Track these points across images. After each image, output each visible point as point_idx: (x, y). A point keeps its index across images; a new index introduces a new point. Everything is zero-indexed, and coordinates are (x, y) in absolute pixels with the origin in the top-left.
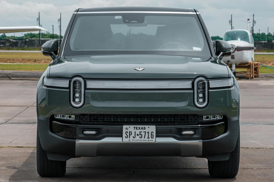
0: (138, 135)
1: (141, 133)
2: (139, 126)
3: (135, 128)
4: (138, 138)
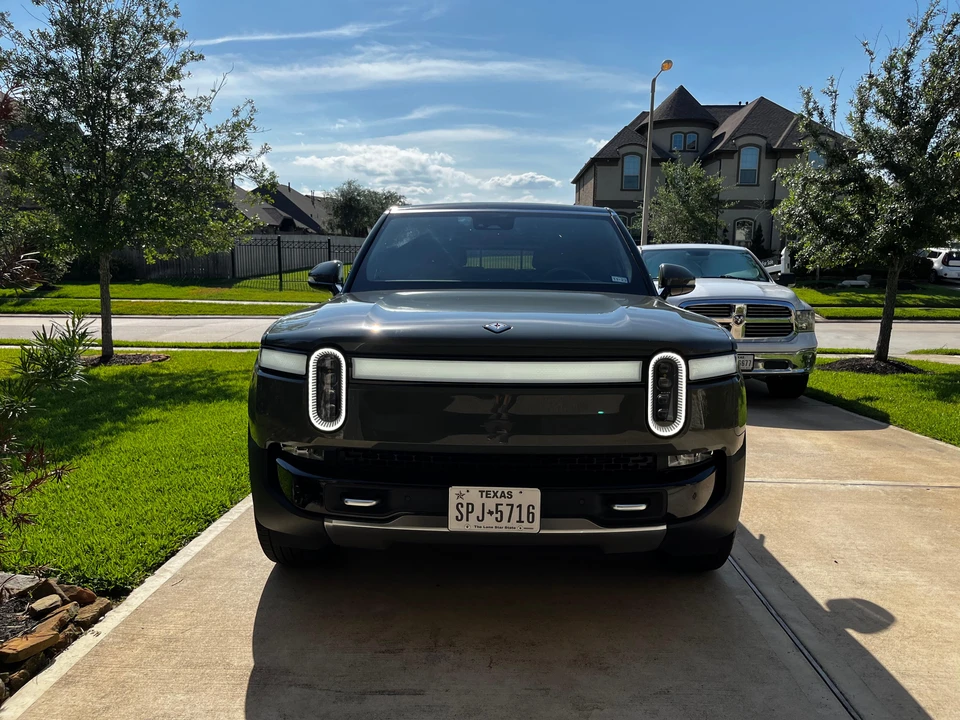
0: (491, 513)
1: (500, 508)
2: (495, 489)
3: (484, 494)
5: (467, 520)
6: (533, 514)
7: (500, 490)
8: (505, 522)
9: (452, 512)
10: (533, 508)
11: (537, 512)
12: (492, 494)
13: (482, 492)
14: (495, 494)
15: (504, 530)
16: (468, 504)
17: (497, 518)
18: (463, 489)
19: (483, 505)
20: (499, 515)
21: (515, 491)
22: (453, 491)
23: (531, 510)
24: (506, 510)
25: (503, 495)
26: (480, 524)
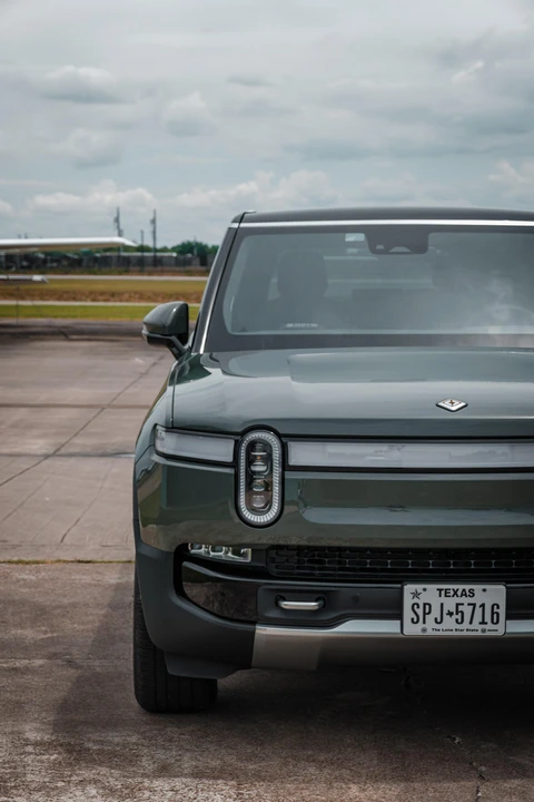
0: (450, 614)
1: (460, 608)
2: (455, 587)
3: (443, 592)
4: (449, 623)
5: (424, 622)
6: (498, 614)
7: (460, 587)
8: (466, 625)
9: (408, 614)
10: (498, 607)
11: (502, 611)
12: (452, 593)
13: (440, 590)
14: (455, 593)
15: (465, 633)
16: (425, 604)
17: (457, 620)
18: (419, 587)
19: (442, 605)
20: (459, 617)
21: (477, 588)
22: (409, 588)
23: (495, 610)
24: (467, 610)
25: (464, 593)
26: (438, 626)
